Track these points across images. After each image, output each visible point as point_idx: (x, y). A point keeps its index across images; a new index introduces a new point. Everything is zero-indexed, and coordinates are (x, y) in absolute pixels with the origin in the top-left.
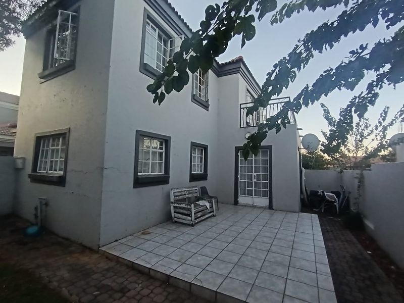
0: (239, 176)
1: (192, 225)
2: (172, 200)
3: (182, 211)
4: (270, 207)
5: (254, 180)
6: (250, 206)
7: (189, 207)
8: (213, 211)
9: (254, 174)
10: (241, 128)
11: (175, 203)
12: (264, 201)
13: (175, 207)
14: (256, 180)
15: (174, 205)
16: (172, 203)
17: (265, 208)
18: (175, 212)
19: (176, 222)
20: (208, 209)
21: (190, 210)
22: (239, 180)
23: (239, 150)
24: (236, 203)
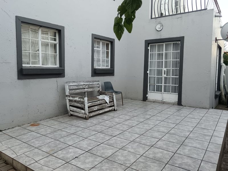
0: (148, 72)
1: (86, 119)
2: (67, 93)
3: (76, 104)
4: (179, 103)
5: (164, 76)
6: (159, 102)
7: (82, 100)
8: (114, 106)
9: (164, 69)
10: (152, 18)
11: (69, 96)
12: (173, 97)
13: (70, 100)
14: (165, 76)
15: (69, 98)
16: (67, 96)
17: (174, 104)
18: (70, 106)
19: (72, 115)
20: (107, 103)
21: (83, 103)
22: (149, 76)
23: (149, 44)
24: (145, 99)
